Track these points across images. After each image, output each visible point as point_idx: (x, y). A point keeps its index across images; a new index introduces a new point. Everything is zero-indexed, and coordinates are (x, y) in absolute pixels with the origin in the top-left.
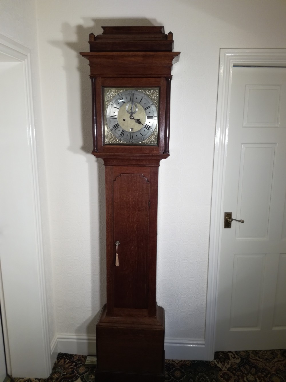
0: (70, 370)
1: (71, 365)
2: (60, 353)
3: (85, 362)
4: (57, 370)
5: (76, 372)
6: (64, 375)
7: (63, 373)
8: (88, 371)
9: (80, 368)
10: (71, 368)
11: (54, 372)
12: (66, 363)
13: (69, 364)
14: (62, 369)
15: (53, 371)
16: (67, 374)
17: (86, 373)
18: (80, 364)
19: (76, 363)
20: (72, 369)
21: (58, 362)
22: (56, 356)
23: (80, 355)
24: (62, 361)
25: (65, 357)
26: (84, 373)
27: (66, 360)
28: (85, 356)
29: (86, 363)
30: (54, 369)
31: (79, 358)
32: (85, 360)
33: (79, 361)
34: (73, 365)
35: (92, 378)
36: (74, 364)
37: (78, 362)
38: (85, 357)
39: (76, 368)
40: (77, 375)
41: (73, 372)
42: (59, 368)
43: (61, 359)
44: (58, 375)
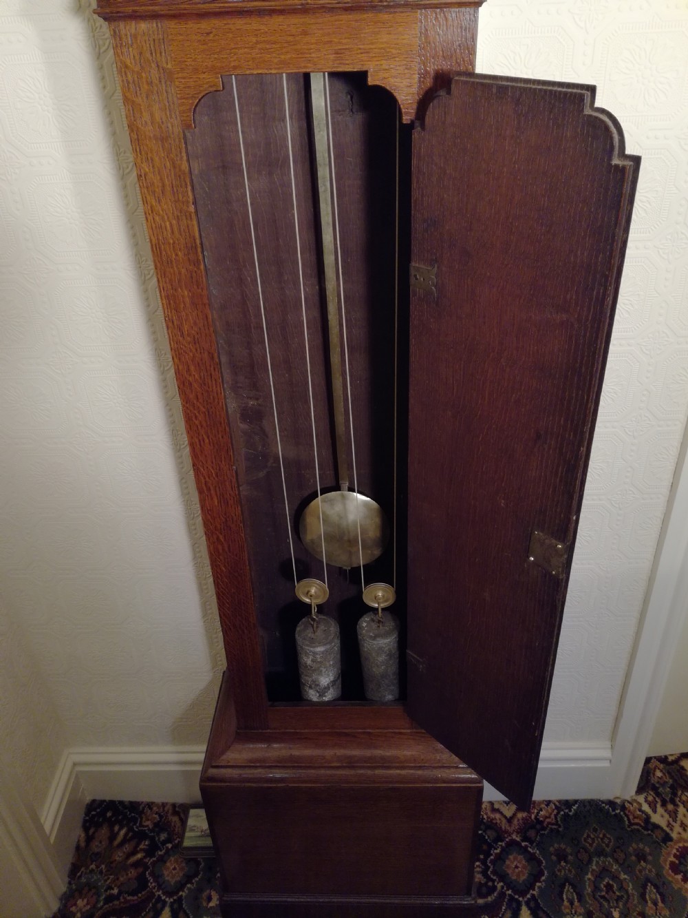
0: (133, 873)
1: (134, 853)
2: (94, 801)
3: (182, 836)
4: (83, 880)
5: (152, 884)
6: (110, 899)
7: (106, 891)
8: (196, 875)
9: (168, 864)
10: (136, 865)
11: (74, 887)
12: (116, 843)
13: (128, 848)
14: (101, 872)
15: (70, 883)
16: (120, 893)
17: (189, 885)
18: (164, 843)
19: (152, 839)
20: (140, 870)
21: (89, 839)
22: (80, 815)
23: (164, 805)
24: (104, 832)
25: (111, 817)
26: (181, 886)
27: (116, 828)
28: (182, 805)
29: (187, 843)
30: (74, 872)
31: (161, 817)
32: (184, 822)
33: (162, 830)
34: (141, 850)
35: (211, 904)
36: (144, 845)
37: (158, 835)
38: (181, 811)
39: (154, 864)
40: (157, 894)
41: (142, 883)
42: (93, 866)
43: (98, 826)
44: (87, 904)
